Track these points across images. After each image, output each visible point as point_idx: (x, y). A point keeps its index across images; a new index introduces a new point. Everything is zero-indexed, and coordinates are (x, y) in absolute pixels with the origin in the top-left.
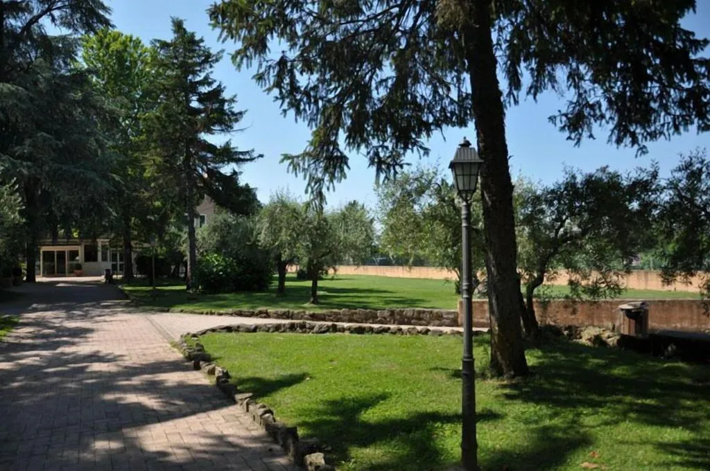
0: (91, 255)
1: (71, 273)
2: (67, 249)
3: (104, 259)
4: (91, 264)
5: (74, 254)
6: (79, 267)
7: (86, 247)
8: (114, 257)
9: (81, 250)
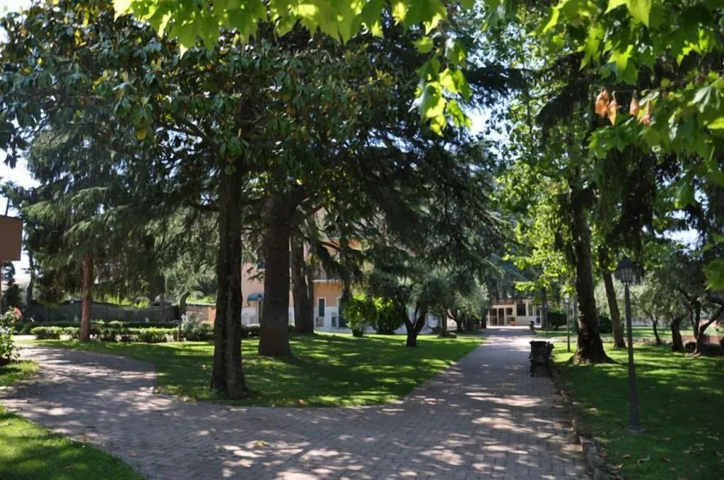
0: (521, 312)
1: (508, 323)
2: (505, 307)
3: (531, 314)
4: (521, 318)
5: (510, 311)
6: (513, 319)
7: (518, 305)
8: (538, 313)
9: (514, 307)
